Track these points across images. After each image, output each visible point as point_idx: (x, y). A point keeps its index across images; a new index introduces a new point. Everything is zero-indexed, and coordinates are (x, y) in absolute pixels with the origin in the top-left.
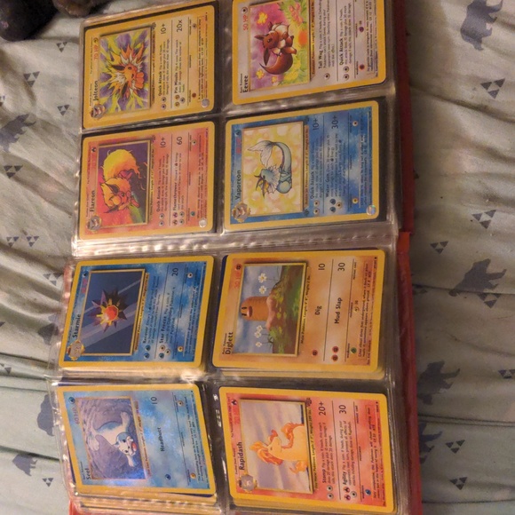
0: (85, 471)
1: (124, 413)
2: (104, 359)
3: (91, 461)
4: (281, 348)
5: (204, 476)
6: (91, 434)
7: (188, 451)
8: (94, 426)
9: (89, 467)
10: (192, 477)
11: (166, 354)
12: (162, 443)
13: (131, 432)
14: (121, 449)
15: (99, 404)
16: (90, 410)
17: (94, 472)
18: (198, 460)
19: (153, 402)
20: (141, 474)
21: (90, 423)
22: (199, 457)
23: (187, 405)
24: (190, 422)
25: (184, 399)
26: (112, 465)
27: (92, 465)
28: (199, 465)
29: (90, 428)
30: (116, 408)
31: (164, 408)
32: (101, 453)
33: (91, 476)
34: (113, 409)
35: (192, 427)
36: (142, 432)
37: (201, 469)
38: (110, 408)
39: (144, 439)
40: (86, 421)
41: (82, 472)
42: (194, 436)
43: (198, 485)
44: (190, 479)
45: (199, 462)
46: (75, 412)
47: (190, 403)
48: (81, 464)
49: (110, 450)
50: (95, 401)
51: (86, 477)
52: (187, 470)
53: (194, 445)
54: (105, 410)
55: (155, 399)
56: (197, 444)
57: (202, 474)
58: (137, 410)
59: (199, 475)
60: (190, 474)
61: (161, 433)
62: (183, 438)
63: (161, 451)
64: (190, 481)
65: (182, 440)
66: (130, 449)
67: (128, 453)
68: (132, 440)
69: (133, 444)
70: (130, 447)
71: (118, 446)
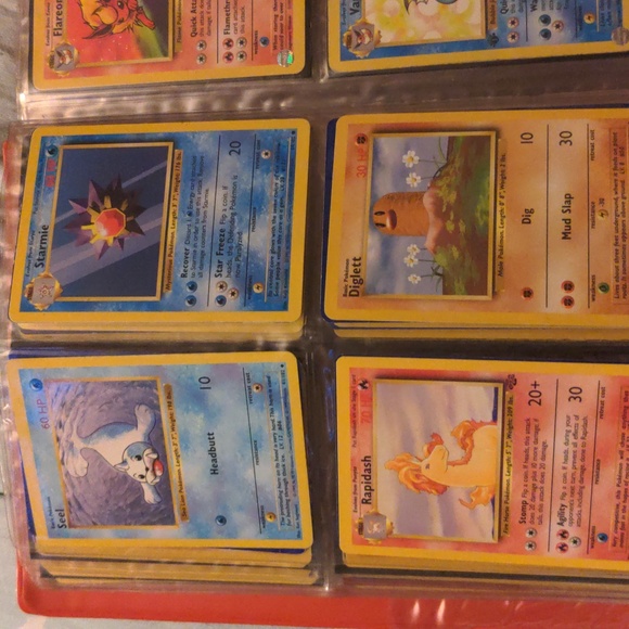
0: (56, 514)
1: (143, 408)
2: (104, 307)
3: (69, 495)
4: (459, 285)
5: (293, 518)
6: (72, 446)
7: (266, 474)
8: (79, 434)
9: (64, 507)
10: (268, 519)
11: (229, 297)
12: (215, 460)
13: (155, 440)
14: (130, 473)
15: (92, 393)
16: (73, 402)
17: (73, 515)
18: (283, 488)
19: (203, 386)
20: (169, 516)
21: (72, 426)
22: (286, 483)
23: (270, 391)
24: (273, 421)
25: (266, 379)
26: (112, 502)
27: (69, 503)
28: (284, 498)
29: (70, 435)
30: (126, 397)
31: (223, 396)
32: (91, 481)
33: (66, 523)
34: (120, 399)
35: (277, 431)
36: (176, 442)
37: (288, 505)
38: (113, 397)
39: (180, 454)
40: (62, 423)
41: (50, 515)
42: (278, 447)
43: (279, 532)
44: (264, 524)
45: (284, 492)
46: (42, 407)
47: (277, 386)
48: (49, 501)
49: (109, 475)
50: (84, 386)
51: (56, 525)
52: (260, 508)
53: (277, 462)
54: (104, 402)
55: (207, 380)
56: (283, 461)
57: (289, 513)
58: (169, 400)
59: (284, 516)
60: (265, 513)
61: (214, 442)
62: (256, 449)
63: (211, 474)
64: (264, 527)
65: (254, 454)
66: (149, 472)
67: (144, 480)
68: (155, 456)
69: (157, 462)
70: (151, 469)
71: (126, 467)
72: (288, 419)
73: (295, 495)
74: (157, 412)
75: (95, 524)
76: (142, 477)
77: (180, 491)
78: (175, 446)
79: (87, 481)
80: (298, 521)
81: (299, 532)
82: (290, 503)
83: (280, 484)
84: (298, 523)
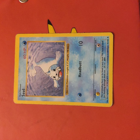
0: (22, 91)
1: (59, 52)
3: (28, 84)
5: (106, 94)
6: (32, 65)
7: (98, 77)
9: (25, 88)
10: (97, 95)
12: (80, 72)
13: (61, 64)
14: (51, 76)
15: (42, 46)
16: (36, 49)
17: (28, 91)
18: (103, 83)
19: (80, 44)
20: (61, 93)
21: (33, 58)
22: (105, 81)
23: (103, 46)
24: (103, 57)
25: (102, 42)
27: (28, 87)
28: (103, 87)
31: (87, 48)
32: (36, 78)
33: (25, 95)
34: (51, 49)
35: (104, 61)
36: (68, 64)
37: (104, 89)
38: (49, 48)
39: (69, 69)
40: (31, 57)
41: (20, 91)
42: (103, 67)
43: (100, 100)
44: (95, 96)
45: (104, 84)
46: (25, 51)
47: (105, 45)
48: (21, 86)
49: (43, 76)
50: (40, 44)
51: (21, 95)
52: (94, 90)
53: (102, 73)
54: (46, 50)
55: (81, 42)
56: (105, 72)
57: (104, 92)
58: (68, 49)
59: (102, 94)
60: (96, 92)
61: (81, 65)
62: (95, 68)
63: (79, 77)
64: (95, 98)
65: (94, 70)
66: (57, 75)
67: (55, 79)
68: (60, 70)
69: (60, 72)
71: (49, 74)
72: (108, 57)
73: (107, 86)
74: (63, 54)
75: (35, 95)
76: (54, 77)
77: (67, 83)
78: (67, 66)
79: (35, 78)
80: (107, 96)
81: (108, 100)
82: (105, 89)
83: (102, 81)
84: (107, 97)
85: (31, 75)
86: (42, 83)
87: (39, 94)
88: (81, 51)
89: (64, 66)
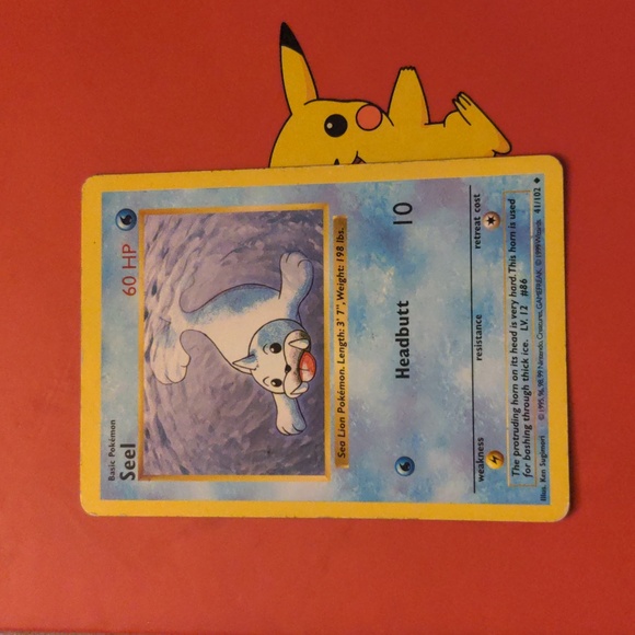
0: (120, 453)
1: (295, 258)
3: (149, 418)
6: (167, 326)
7: (494, 378)
9: (137, 441)
10: (489, 463)
12: (405, 352)
14: (258, 376)
16: (183, 247)
17: (151, 454)
18: (521, 406)
19: (399, 218)
20: (314, 458)
21: (173, 290)
22: (528, 394)
23: (513, 225)
24: (513, 279)
25: (508, 205)
26: (219, 431)
27: (147, 433)
28: (522, 423)
29: (167, 307)
30: (269, 240)
31: (434, 236)
32: (189, 391)
33: (135, 471)
34: (259, 244)
35: (519, 298)
36: (342, 318)
37: (527, 435)
38: (247, 242)
39: (346, 340)
40: (158, 285)
41: (111, 455)
42: (519, 326)
43: (508, 490)
44: (481, 472)
45: (523, 412)
46: (129, 258)
47: (525, 217)
48: (113, 427)
49: (223, 380)
50: (203, 221)
51: (117, 475)
52: (477, 442)
53: (514, 355)
54: (233, 248)
55: (406, 209)
56: (526, 352)
57: (528, 452)
58: (340, 245)
59: (518, 458)
60: (485, 453)
61: (407, 319)
62: (480, 332)
63: (397, 377)
64: (481, 479)
65: (475, 340)
66: (290, 374)
67: (280, 389)
68: (304, 345)
69: (307, 357)
70: (294, 367)
71: (253, 365)
72: (540, 275)
73: (542, 418)
74: (317, 265)
75: (185, 471)
76: (278, 383)
77: (340, 410)
78: (341, 327)
79: (184, 391)
80: (543, 468)
81: (544, 490)
82: (531, 433)
83: (516, 396)
84: (543, 472)
85: (161, 377)
86: (219, 412)
87: (204, 468)
88: (408, 250)
89: (321, 328)
